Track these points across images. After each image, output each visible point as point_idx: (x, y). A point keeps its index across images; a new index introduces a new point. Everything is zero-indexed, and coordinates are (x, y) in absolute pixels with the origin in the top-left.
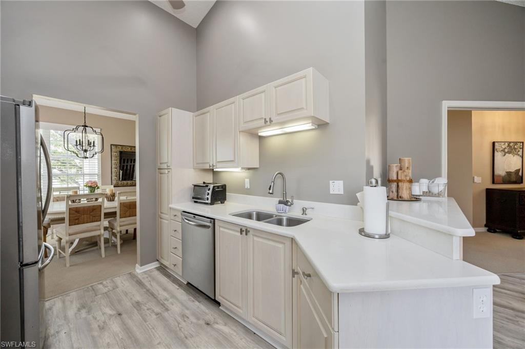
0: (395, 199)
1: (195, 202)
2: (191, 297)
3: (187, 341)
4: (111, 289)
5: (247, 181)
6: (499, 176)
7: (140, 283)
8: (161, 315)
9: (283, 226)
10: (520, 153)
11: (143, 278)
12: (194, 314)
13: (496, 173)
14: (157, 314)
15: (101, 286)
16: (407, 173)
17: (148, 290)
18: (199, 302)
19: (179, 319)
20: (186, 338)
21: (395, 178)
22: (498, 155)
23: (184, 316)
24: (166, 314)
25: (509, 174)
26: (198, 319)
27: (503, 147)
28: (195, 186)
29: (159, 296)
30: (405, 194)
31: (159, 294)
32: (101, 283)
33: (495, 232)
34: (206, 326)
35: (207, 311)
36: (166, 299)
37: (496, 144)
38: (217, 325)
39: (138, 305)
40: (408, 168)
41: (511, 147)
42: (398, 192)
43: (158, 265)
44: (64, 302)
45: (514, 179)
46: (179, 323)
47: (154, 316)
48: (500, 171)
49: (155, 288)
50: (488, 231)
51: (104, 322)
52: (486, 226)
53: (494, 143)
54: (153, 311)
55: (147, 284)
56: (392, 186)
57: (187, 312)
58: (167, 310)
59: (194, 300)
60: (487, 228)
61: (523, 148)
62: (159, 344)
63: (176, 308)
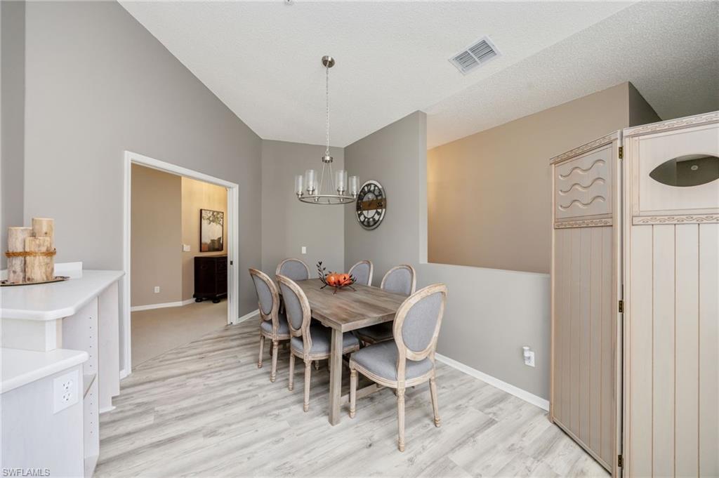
0: (21, 283)
6: (206, 244)
10: (221, 222)
13: (203, 241)
16: (42, 242)
21: (20, 249)
22: (205, 222)
25: (213, 241)
27: (209, 215)
30: (37, 273)
33: (201, 301)
37: (203, 211)
40: (46, 233)
41: (214, 216)
42: (24, 271)
45: (216, 246)
48: (207, 240)
50: (197, 301)
52: (194, 296)
53: (201, 210)
56: (14, 262)
60: (195, 299)
61: (223, 218)
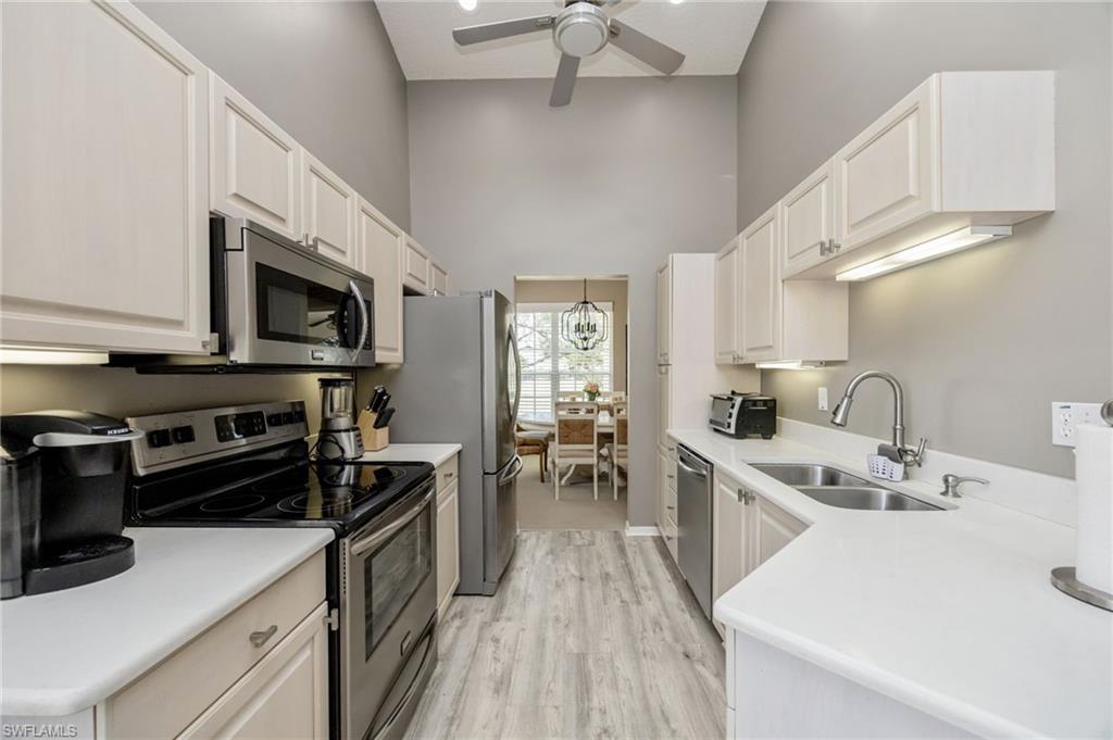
1: (716, 430)
2: (682, 602)
3: (644, 660)
4: (587, 543)
5: (823, 392)
7: (622, 550)
8: (628, 606)
9: (880, 509)
11: (630, 545)
12: (674, 630)
14: (622, 602)
15: (577, 535)
17: (627, 564)
18: (692, 617)
19: (649, 625)
20: (644, 654)
23: (657, 624)
24: (634, 608)
26: (677, 640)
28: (715, 398)
29: (638, 579)
31: (639, 576)
32: (580, 532)
34: (682, 657)
35: (697, 637)
36: (645, 588)
38: (701, 667)
39: (606, 577)
43: (656, 534)
44: (538, 538)
46: (645, 630)
47: (618, 602)
49: (638, 565)
51: (563, 580)
54: (620, 595)
55: (630, 555)
57: (665, 621)
58: (639, 603)
59: (685, 608)
62: (607, 640)
63: (651, 606)
